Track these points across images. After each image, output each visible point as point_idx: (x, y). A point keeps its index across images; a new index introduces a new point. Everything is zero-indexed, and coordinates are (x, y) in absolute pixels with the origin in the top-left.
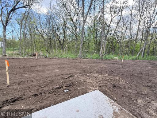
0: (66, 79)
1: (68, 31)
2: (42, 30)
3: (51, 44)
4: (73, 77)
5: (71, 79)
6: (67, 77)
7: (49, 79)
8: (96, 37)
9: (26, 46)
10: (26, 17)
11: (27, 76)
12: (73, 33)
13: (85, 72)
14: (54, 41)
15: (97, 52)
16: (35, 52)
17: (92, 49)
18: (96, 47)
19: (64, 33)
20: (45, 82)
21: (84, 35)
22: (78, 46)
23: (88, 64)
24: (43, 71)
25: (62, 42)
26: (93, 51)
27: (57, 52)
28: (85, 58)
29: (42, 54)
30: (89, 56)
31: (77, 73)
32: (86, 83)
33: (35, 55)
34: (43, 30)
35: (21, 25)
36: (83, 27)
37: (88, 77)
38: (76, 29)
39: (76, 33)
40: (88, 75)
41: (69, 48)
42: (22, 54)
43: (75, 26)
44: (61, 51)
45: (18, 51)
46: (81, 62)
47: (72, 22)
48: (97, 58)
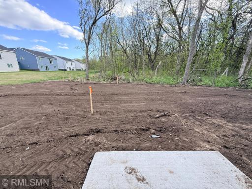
0: (156, 118)
1: (165, 35)
2: (125, 42)
3: (135, 61)
4: (167, 117)
5: (164, 119)
6: (158, 116)
7: (132, 114)
8: (232, 37)
9: (106, 67)
10: (106, 28)
11: (108, 105)
12: (173, 38)
13: (192, 112)
14: (141, 56)
15: (229, 72)
16: (116, 76)
17: (216, 66)
18: (228, 61)
19: (158, 40)
20: (127, 117)
21: (199, 37)
22: (183, 60)
23: (202, 97)
24: (125, 101)
25: (153, 57)
26: (219, 70)
27: (145, 75)
28: (195, 85)
29: (124, 77)
30: (206, 80)
31: (177, 112)
32: (192, 132)
33: (115, 79)
34: (127, 41)
35: (101, 40)
36: (198, 20)
37: (198, 123)
38: (180, 29)
39: (181, 37)
40: (199, 118)
41: (164, 66)
42: (103, 77)
43: (179, 24)
44: (151, 72)
45: (99, 74)
46: (185, 92)
47: (173, 16)
48: (228, 86)
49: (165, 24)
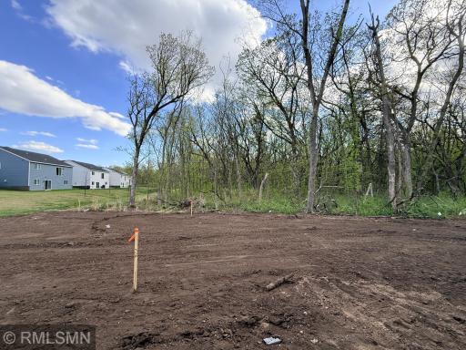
0: (269, 290)
1: (269, 132)
2: (205, 141)
3: (225, 172)
4: (290, 287)
5: (284, 292)
6: (272, 285)
8: (365, 139)
9: (171, 182)
10: (174, 119)
12: (282, 138)
14: (234, 164)
15: (375, 190)
16: (189, 199)
17: (354, 183)
18: (368, 174)
19: (260, 140)
21: (320, 138)
23: (343, 236)
24: (206, 254)
25: (254, 166)
26: (359, 187)
27: (240, 195)
28: (329, 213)
29: (203, 201)
30: (344, 206)
32: (340, 320)
33: (187, 205)
34: (209, 138)
35: (165, 137)
36: (315, 117)
38: (292, 126)
39: (293, 137)
40: (347, 283)
41: (273, 181)
42: (163, 202)
43: (288, 120)
44: (252, 190)
46: (315, 228)
48: (379, 215)
49: (268, 118)
